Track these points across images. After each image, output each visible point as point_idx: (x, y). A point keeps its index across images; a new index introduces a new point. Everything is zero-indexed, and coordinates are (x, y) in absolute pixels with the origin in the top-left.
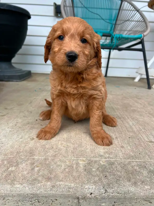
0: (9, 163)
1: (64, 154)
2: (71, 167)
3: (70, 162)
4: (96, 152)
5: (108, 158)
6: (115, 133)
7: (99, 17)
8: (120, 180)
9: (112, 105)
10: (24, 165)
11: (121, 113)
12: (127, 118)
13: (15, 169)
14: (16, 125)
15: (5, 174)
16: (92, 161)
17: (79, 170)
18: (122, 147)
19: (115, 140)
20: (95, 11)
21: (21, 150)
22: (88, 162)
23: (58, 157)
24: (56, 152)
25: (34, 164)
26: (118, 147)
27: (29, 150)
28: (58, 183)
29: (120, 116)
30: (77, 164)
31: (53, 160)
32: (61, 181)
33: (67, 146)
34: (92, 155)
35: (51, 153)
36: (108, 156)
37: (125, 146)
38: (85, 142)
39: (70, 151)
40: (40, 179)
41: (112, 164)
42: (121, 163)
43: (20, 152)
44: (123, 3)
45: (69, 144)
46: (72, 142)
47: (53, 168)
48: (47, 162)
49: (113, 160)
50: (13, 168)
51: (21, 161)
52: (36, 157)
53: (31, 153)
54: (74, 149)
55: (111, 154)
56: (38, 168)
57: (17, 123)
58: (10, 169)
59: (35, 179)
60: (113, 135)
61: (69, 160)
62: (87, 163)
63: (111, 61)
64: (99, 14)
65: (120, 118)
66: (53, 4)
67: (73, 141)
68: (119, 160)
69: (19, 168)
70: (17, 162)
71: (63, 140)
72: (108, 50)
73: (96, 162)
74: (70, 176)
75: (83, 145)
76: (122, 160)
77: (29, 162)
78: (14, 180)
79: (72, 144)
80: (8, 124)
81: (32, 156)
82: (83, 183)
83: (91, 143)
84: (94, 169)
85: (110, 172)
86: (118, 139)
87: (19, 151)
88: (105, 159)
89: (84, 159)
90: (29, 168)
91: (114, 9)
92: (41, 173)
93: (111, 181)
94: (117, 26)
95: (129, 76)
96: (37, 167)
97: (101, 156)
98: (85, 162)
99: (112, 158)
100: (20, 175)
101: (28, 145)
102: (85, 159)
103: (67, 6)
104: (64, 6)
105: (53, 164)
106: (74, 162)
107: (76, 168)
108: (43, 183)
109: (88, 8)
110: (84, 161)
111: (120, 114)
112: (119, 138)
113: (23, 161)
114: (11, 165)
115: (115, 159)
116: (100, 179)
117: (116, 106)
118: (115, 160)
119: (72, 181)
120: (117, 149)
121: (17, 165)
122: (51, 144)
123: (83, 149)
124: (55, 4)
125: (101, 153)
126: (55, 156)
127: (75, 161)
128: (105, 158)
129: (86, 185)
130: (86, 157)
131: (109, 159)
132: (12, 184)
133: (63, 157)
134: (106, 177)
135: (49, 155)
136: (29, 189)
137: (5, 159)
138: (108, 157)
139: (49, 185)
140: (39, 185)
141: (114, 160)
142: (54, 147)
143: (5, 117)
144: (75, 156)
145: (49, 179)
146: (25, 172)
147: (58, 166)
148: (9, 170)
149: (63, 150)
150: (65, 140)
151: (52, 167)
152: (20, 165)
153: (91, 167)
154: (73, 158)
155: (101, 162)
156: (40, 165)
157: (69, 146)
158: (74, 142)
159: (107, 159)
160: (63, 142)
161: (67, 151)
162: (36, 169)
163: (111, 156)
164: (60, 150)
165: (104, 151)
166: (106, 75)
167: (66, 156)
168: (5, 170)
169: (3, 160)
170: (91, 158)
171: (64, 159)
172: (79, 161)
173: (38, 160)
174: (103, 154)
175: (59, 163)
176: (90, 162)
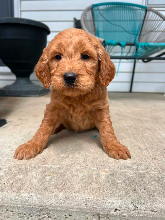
0: (17, 170)
1: (82, 163)
2: (90, 177)
3: (89, 172)
4: (121, 162)
5: (136, 170)
6: (144, 144)
7: (121, 29)
8: (154, 195)
9: (139, 117)
10: (34, 173)
11: (151, 125)
12: (158, 129)
13: (23, 176)
14: (29, 134)
15: (11, 181)
16: (116, 172)
17: (100, 181)
18: (155, 159)
19: (144, 151)
20: (117, 23)
22: (112, 173)
23: (74, 166)
24: (72, 161)
25: (45, 172)
26: (149, 159)
27: (41, 158)
28: (73, 195)
29: (150, 128)
30: (98, 175)
31: (68, 169)
32: (77, 192)
33: (86, 155)
34: (117, 166)
35: (66, 162)
36: (136, 167)
37: (158, 157)
39: (90, 161)
40: (51, 188)
41: (142, 176)
42: (155, 176)
44: (148, 13)
45: (88, 154)
46: (92, 151)
47: (68, 177)
48: (61, 171)
49: (144, 172)
50: (21, 176)
51: (31, 168)
52: (49, 166)
53: (43, 162)
54: (94, 159)
55: (141, 166)
56: (50, 177)
57: (31, 132)
58: (18, 176)
59: (46, 189)
60: (142, 146)
61: (88, 170)
62: (110, 174)
64: (121, 26)
65: (150, 130)
67: (93, 150)
68: (152, 172)
69: (28, 176)
70: (26, 169)
72: (133, 60)
73: (121, 173)
74: (88, 188)
76: (155, 173)
77: (40, 170)
78: (21, 188)
79: (92, 153)
80: (20, 133)
81: (44, 164)
82: (105, 195)
84: (119, 181)
85: (141, 186)
86: (149, 151)
88: (133, 171)
89: (107, 170)
90: (39, 176)
91: (138, 20)
92: (53, 182)
93: (142, 195)
94: (142, 37)
95: (158, 90)
96: (49, 176)
97: (128, 167)
98: (107, 173)
99: (142, 170)
100: (28, 183)
102: (108, 169)
105: (68, 173)
106: (93, 172)
107: (97, 179)
108: (55, 194)
109: (110, 20)
110: (107, 172)
111: (150, 126)
112: (150, 149)
113: (34, 169)
114: (19, 172)
116: (127, 193)
118: (146, 173)
119: (91, 193)
121: (27, 172)
122: (67, 153)
124: (75, 19)
125: (128, 164)
126: (71, 165)
127: (94, 172)
128: (133, 169)
129: (109, 199)
130: (108, 167)
132: (18, 192)
133: (80, 167)
134: (135, 190)
135: (63, 164)
136: (38, 199)
137: (14, 166)
138: (137, 169)
139: (62, 196)
140: (50, 195)
141: (145, 172)
142: (71, 156)
143: (18, 126)
144: (95, 166)
145: (63, 189)
146: (35, 181)
147: (74, 176)
148: (16, 177)
149: (80, 159)
151: (66, 177)
153: (115, 179)
154: (92, 168)
155: (128, 174)
156: (53, 174)
157: (88, 156)
158: (93, 151)
160: (81, 152)
161: (85, 161)
162: (48, 178)
163: (141, 168)
164: (77, 159)
165: (131, 162)
166: (131, 91)
167: (85, 165)
168: (12, 177)
169: (10, 168)
170: (115, 169)
171: (82, 168)
172: (100, 172)
173: (51, 169)
174: (130, 166)
175: (75, 173)
176: (114, 173)
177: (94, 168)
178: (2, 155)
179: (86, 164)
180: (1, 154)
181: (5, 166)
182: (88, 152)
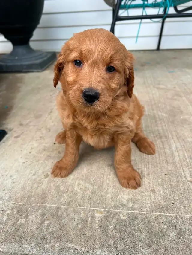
0: (19, 212)
1: (79, 201)
2: (85, 221)
3: (85, 213)
4: (118, 198)
5: (130, 210)
6: (148, 164)
8: (139, 246)
9: (155, 112)
10: (34, 216)
11: (165, 128)
12: (170, 136)
13: (24, 221)
14: (30, 152)
15: (14, 228)
16: (111, 213)
17: (94, 227)
18: (153, 191)
19: (146, 179)
21: (33, 194)
22: (106, 215)
23: (72, 205)
24: (71, 197)
25: (44, 214)
26: (147, 191)
27: (41, 193)
28: (68, 245)
29: (162, 134)
30: (93, 216)
31: (66, 209)
32: (71, 242)
33: (85, 187)
34: (113, 204)
35: (65, 198)
36: (131, 205)
37: (157, 188)
38: (108, 182)
39: (88, 197)
40: (49, 237)
41: (133, 218)
42: (146, 217)
43: (31, 195)
45: (87, 185)
47: (65, 222)
49: (137, 213)
51: (31, 210)
52: (48, 205)
54: (92, 193)
55: (136, 203)
57: (32, 149)
58: (19, 222)
59: (43, 238)
60: (145, 169)
61: (84, 210)
62: (105, 217)
65: (161, 137)
67: (93, 179)
68: (145, 212)
69: (29, 220)
70: (27, 211)
71: (82, 177)
72: (161, 20)
73: (115, 214)
74: (82, 236)
75: (104, 187)
76: (148, 213)
77: (40, 211)
78: (22, 238)
79: (92, 184)
80: (21, 151)
81: (44, 202)
82: (95, 247)
83: (114, 184)
84: (111, 227)
85: (130, 232)
86: (151, 177)
87: (30, 195)
88: (128, 211)
89: (102, 209)
90: (39, 221)
92: (51, 229)
93: (128, 245)
96: (48, 220)
97: (123, 205)
98: (102, 215)
99: (136, 210)
100: (29, 231)
101: (41, 186)
102: (103, 209)
105: (65, 216)
107: (91, 223)
108: (52, 244)
110: (102, 213)
111: (163, 129)
112: (152, 175)
113: (34, 211)
114: (20, 216)
115: (140, 210)
116: (115, 243)
117: (160, 114)
118: (139, 213)
119: (83, 244)
120: (146, 193)
121: (27, 216)
122: (67, 185)
123: (103, 193)
125: (124, 201)
126: (69, 204)
127: (90, 213)
128: (128, 209)
129: (98, 250)
130: (104, 206)
131: (131, 211)
132: (20, 243)
133: (78, 207)
134: (123, 239)
135: (62, 202)
136: (37, 250)
137: (16, 207)
139: (57, 247)
140: (47, 246)
142: (70, 189)
143: (19, 139)
144: (92, 205)
145: (58, 239)
146: (35, 227)
147: (70, 219)
149: (79, 194)
150: (84, 178)
151: (63, 220)
152: (30, 217)
153: (108, 223)
154: (89, 208)
155: (121, 215)
156: (51, 217)
157: (87, 188)
158: (93, 181)
159: (129, 211)
160: (81, 182)
161: (83, 197)
162: (47, 223)
163: (136, 206)
164: (76, 194)
165: (128, 197)
167: (82, 203)
168: (15, 223)
169: (13, 209)
170: (110, 208)
171: (79, 208)
172: (95, 213)
173: (50, 210)
174: (126, 203)
175: (72, 215)
176: (108, 214)
177: (91, 207)
178: (4, 190)
179: (83, 202)
181: (7, 207)
182: (88, 183)
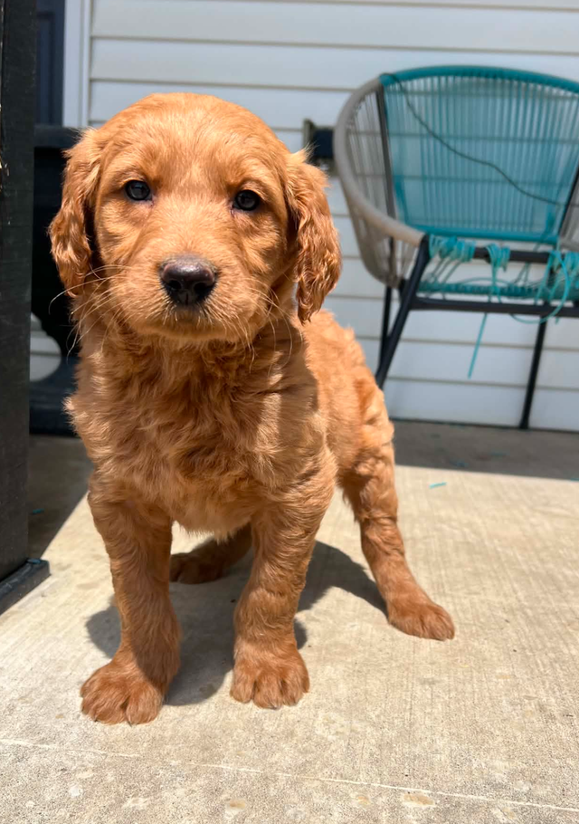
0: (121, 779)
1: (340, 764)
2: (369, 818)
3: (366, 798)
4: (475, 766)
5: (525, 799)
6: (560, 691)
7: (495, 175)
9: (551, 566)
10: (180, 792)
13: (147, 804)
15: (112, 821)
16: (458, 805)
19: (558, 725)
20: (478, 150)
21: (168, 734)
22: (441, 807)
23: (315, 773)
24: (306, 752)
25: (218, 791)
27: (198, 734)
30: (396, 809)
31: (295, 784)
33: (352, 731)
34: (459, 779)
35: (285, 756)
36: (525, 789)
38: (428, 722)
39: (366, 756)
43: (162, 738)
45: (358, 726)
46: (373, 716)
47: (295, 815)
48: (272, 792)
49: (549, 809)
50: (142, 803)
51: (169, 775)
52: (227, 767)
53: (207, 749)
54: (380, 747)
55: (541, 784)
56: (235, 812)
58: (129, 803)
60: (553, 700)
61: (361, 789)
62: (437, 812)
63: (547, 358)
64: (495, 161)
66: (300, 125)
67: (377, 713)
68: (577, 810)
69: (162, 803)
70: (151, 778)
71: (335, 705)
72: (536, 319)
73: (473, 809)
75: (419, 734)
77: (201, 782)
79: (374, 725)
81: (211, 759)
83: (454, 730)
86: (576, 723)
87: (158, 737)
88: (516, 802)
89: (425, 792)
90: (201, 808)
91: (563, 142)
96: (233, 806)
97: (497, 787)
98: (427, 806)
99: (546, 802)
101: (194, 716)
102: (430, 792)
103: (357, 133)
104: (348, 133)
105: (296, 800)
106: (380, 799)
109: (449, 137)
110: (425, 802)
113: (179, 779)
114: (130, 788)
115: (560, 803)
117: (568, 573)
118: (559, 811)
120: (570, 761)
121: (156, 790)
122: (287, 720)
123: (417, 750)
124: (310, 125)
125: (497, 774)
126: (302, 769)
127: (384, 799)
128: (515, 797)
130: (431, 785)
131: (528, 804)
133: (335, 778)
135: (276, 763)
137: (109, 764)
138: (529, 795)
141: (553, 807)
142: (299, 731)
143: (96, 591)
144: (387, 777)
147: (316, 810)
148: (125, 806)
149: (333, 748)
150: (343, 707)
151: (290, 812)
152: (166, 794)
154: (376, 785)
155: (496, 812)
156: (244, 799)
157: (358, 733)
158: (378, 716)
159: (522, 803)
160: (334, 715)
161: (350, 753)
162: (230, 814)
163: (541, 792)
164: (323, 745)
165: (512, 766)
166: (524, 424)
167: (348, 771)
168: (111, 805)
169: (98, 768)
170: (452, 791)
171: (340, 783)
172: (402, 798)
173: (235, 780)
174: (506, 781)
175: (318, 799)
176: (448, 806)
177: (381, 783)
178: (61, 716)
179: (353, 768)
180: (58, 713)
181: (79, 763)
182: (361, 720)
